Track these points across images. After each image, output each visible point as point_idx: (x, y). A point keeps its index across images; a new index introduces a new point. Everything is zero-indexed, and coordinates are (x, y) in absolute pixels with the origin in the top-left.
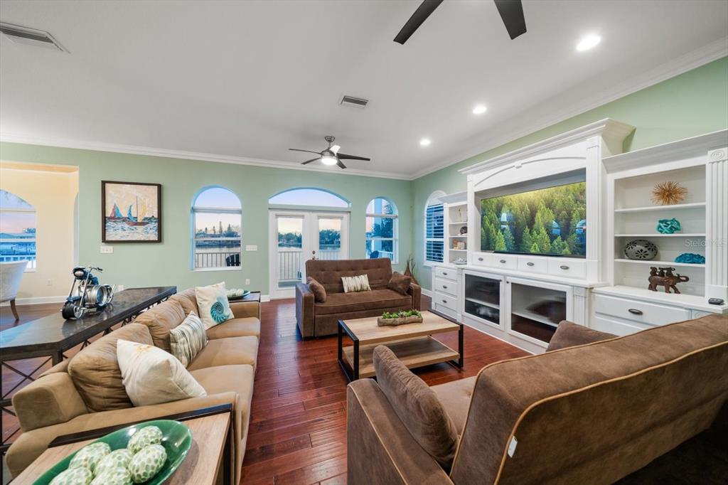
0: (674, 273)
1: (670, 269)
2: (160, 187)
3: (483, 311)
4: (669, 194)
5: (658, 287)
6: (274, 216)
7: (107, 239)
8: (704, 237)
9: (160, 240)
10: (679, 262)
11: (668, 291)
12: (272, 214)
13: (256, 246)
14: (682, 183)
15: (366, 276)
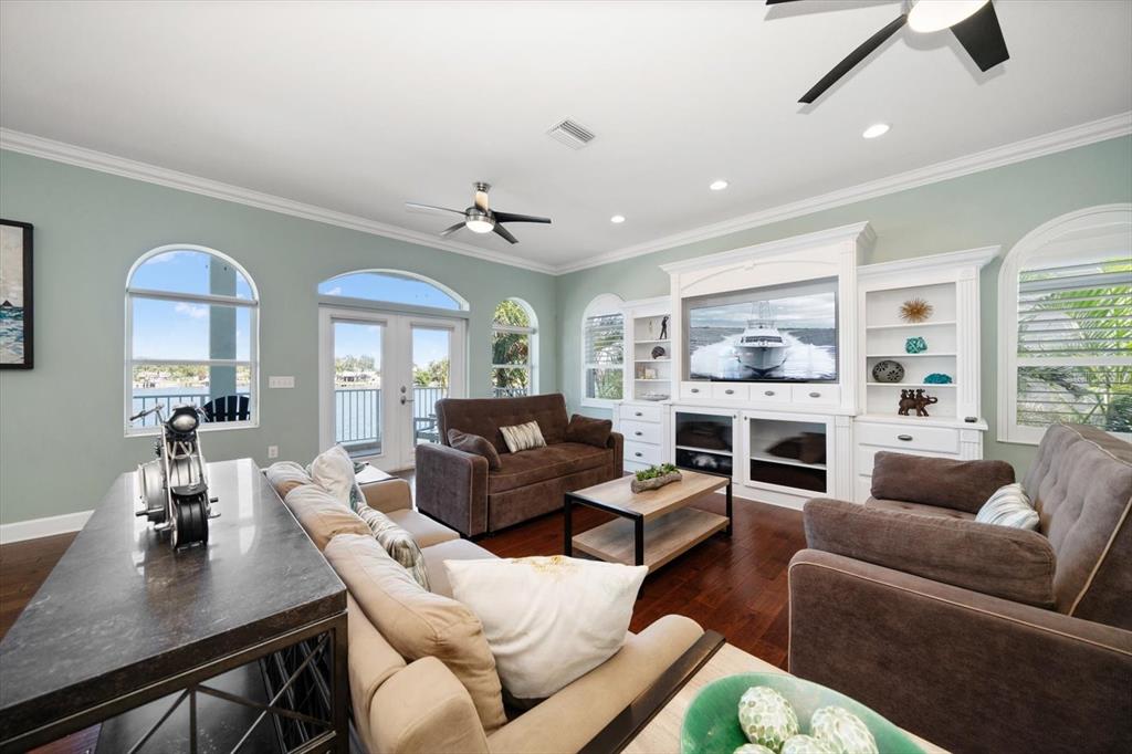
0: (924, 395)
1: (920, 391)
2: (28, 229)
3: (702, 461)
4: (916, 311)
5: (910, 411)
6: (328, 318)
8: (955, 356)
9: (28, 364)
10: (930, 382)
11: (919, 415)
12: (324, 314)
13: (292, 379)
14: (928, 299)
15: (536, 424)
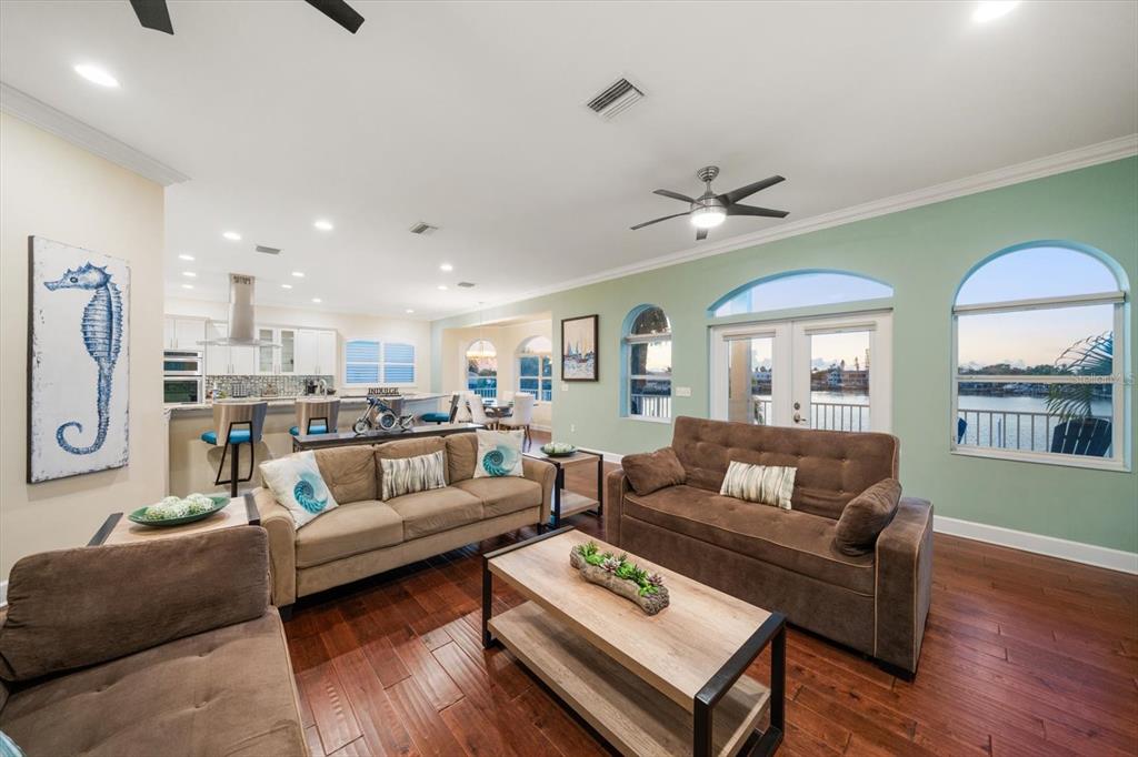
2: (596, 317)
6: (721, 338)
7: (566, 377)
9: (597, 379)
13: (689, 389)
15: (791, 472)
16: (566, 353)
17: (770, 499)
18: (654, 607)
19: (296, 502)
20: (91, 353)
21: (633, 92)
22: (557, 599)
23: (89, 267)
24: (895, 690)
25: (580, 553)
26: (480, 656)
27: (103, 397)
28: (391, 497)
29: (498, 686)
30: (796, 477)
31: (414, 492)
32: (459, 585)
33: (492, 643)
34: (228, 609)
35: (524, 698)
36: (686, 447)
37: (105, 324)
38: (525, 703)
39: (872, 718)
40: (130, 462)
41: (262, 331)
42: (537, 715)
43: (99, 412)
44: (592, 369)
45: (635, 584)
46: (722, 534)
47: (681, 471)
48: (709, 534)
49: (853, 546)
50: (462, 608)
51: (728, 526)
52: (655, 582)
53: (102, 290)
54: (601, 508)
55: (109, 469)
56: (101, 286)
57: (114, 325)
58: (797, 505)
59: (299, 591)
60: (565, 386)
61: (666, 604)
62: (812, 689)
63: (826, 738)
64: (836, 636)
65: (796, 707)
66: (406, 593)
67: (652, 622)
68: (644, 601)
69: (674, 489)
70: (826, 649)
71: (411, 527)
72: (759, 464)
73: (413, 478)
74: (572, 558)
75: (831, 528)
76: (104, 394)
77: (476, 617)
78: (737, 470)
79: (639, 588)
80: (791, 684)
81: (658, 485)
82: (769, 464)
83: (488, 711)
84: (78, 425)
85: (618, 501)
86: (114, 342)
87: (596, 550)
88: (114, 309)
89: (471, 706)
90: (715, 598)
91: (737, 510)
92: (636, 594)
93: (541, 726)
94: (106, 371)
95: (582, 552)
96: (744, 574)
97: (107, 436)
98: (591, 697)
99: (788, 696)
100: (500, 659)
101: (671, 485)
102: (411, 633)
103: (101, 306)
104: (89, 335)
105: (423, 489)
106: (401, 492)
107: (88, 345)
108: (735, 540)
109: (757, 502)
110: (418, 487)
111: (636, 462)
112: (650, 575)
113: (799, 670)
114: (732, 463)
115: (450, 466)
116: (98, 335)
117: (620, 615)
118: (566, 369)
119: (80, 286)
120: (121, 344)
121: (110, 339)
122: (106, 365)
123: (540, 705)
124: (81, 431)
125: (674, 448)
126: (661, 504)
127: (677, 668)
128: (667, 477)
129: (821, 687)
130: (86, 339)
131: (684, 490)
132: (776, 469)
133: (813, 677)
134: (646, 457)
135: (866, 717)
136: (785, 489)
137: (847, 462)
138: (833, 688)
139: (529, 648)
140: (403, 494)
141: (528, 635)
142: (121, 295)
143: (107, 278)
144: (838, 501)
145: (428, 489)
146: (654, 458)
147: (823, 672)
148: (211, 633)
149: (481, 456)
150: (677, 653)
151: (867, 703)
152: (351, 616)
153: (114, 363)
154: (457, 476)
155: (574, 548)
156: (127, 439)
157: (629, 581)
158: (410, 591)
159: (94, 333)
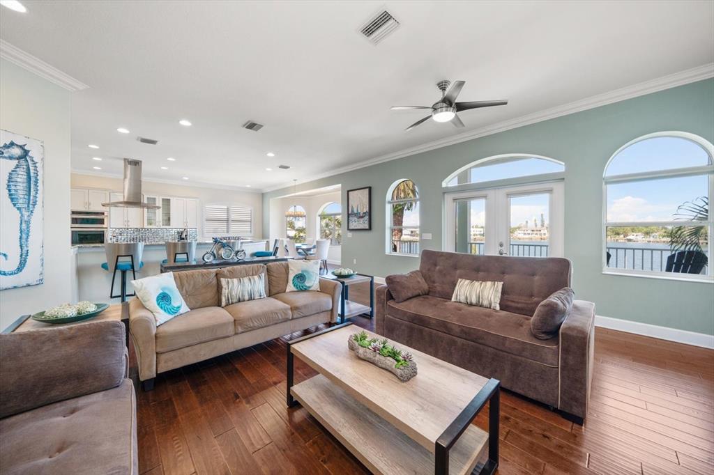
2: (370, 188)
6: (452, 200)
7: (350, 228)
9: (370, 228)
12: (448, 198)
13: (431, 235)
15: (500, 285)
16: (350, 212)
17: (486, 303)
18: (406, 376)
19: (158, 307)
20: (15, 205)
21: (391, 21)
22: (338, 371)
23: (12, 144)
24: (573, 432)
25: (355, 340)
26: (285, 413)
27: (24, 236)
28: (228, 304)
29: (296, 434)
30: (502, 289)
31: (244, 301)
32: (274, 364)
33: (294, 404)
34: (90, 381)
35: (314, 443)
36: (429, 270)
37: (25, 185)
38: (315, 445)
39: (558, 452)
40: (44, 281)
41: (148, 198)
42: (324, 454)
43: (21, 246)
44: (367, 222)
45: (393, 360)
46: (454, 327)
47: (425, 286)
48: (444, 326)
49: (543, 333)
50: (275, 379)
51: (458, 321)
52: (407, 358)
53: (22, 161)
54: (372, 312)
55: (29, 285)
56: (22, 158)
57: (32, 186)
58: (504, 307)
59: (159, 369)
60: (350, 234)
61: (415, 373)
62: (517, 432)
63: (528, 467)
64: (531, 395)
65: (506, 446)
66: (237, 370)
67: (405, 387)
68: (399, 372)
69: (421, 298)
70: (525, 405)
71: (240, 325)
72: (477, 280)
73: (243, 291)
74: (349, 343)
75: (527, 321)
76: (24, 234)
77: (284, 385)
78: (463, 284)
79: (396, 363)
80: (503, 429)
81: (410, 295)
82: (484, 280)
83: (288, 452)
84: (5, 255)
85: (383, 306)
86: (32, 197)
87: (366, 337)
88: (32, 174)
89: (276, 448)
90: (449, 369)
91: (463, 311)
92: (394, 367)
93: (325, 462)
94: (26, 218)
95: (356, 339)
96: (468, 354)
97: (27, 263)
98: (361, 441)
99: (501, 438)
100: (299, 415)
101: (419, 295)
102: (237, 397)
103: (22, 172)
104: (13, 192)
105: (250, 299)
106: (235, 300)
107: (12, 199)
108: (462, 330)
109: (476, 305)
110: (247, 297)
111: (395, 280)
112: (403, 353)
113: (507, 418)
114: (460, 280)
115: (270, 283)
116: (20, 192)
117: (382, 382)
118: (350, 222)
119: (5, 157)
120: (37, 199)
121: (29, 195)
122: (26, 214)
123: (326, 447)
124: (6, 259)
125: (421, 271)
126: (413, 307)
127: (422, 420)
128: (416, 290)
129: (523, 431)
130: (10, 195)
131: (427, 298)
132: (489, 283)
133: (517, 423)
134: (402, 276)
135: (554, 451)
136: (495, 297)
137: (536, 278)
138: (531, 431)
139: (319, 407)
140: (236, 303)
141: (318, 398)
142: (37, 165)
143: (26, 152)
144: (531, 304)
145: (254, 299)
146: (407, 277)
147: (524, 420)
148: (76, 399)
149: (291, 277)
150: (423, 408)
151: (554, 441)
152: (196, 386)
153: (32, 212)
154: (274, 291)
155: (351, 336)
156: (42, 265)
157: (388, 358)
158: (239, 368)
159: (16, 191)
